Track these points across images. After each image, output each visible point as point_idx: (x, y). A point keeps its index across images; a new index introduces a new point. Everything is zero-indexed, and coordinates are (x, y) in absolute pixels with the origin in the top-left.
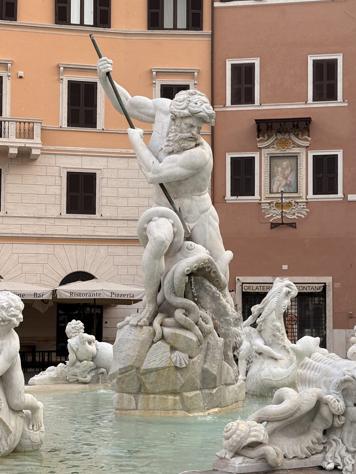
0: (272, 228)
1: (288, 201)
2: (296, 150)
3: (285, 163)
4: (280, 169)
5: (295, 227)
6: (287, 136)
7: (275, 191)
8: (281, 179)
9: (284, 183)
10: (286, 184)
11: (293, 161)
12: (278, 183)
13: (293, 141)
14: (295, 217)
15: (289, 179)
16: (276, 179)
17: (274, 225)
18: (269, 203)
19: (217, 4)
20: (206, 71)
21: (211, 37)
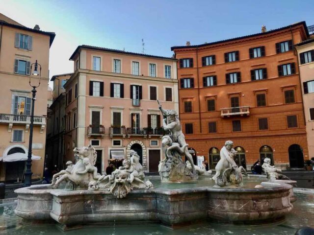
19: (300, 65)
20: (299, 85)
21: (299, 75)
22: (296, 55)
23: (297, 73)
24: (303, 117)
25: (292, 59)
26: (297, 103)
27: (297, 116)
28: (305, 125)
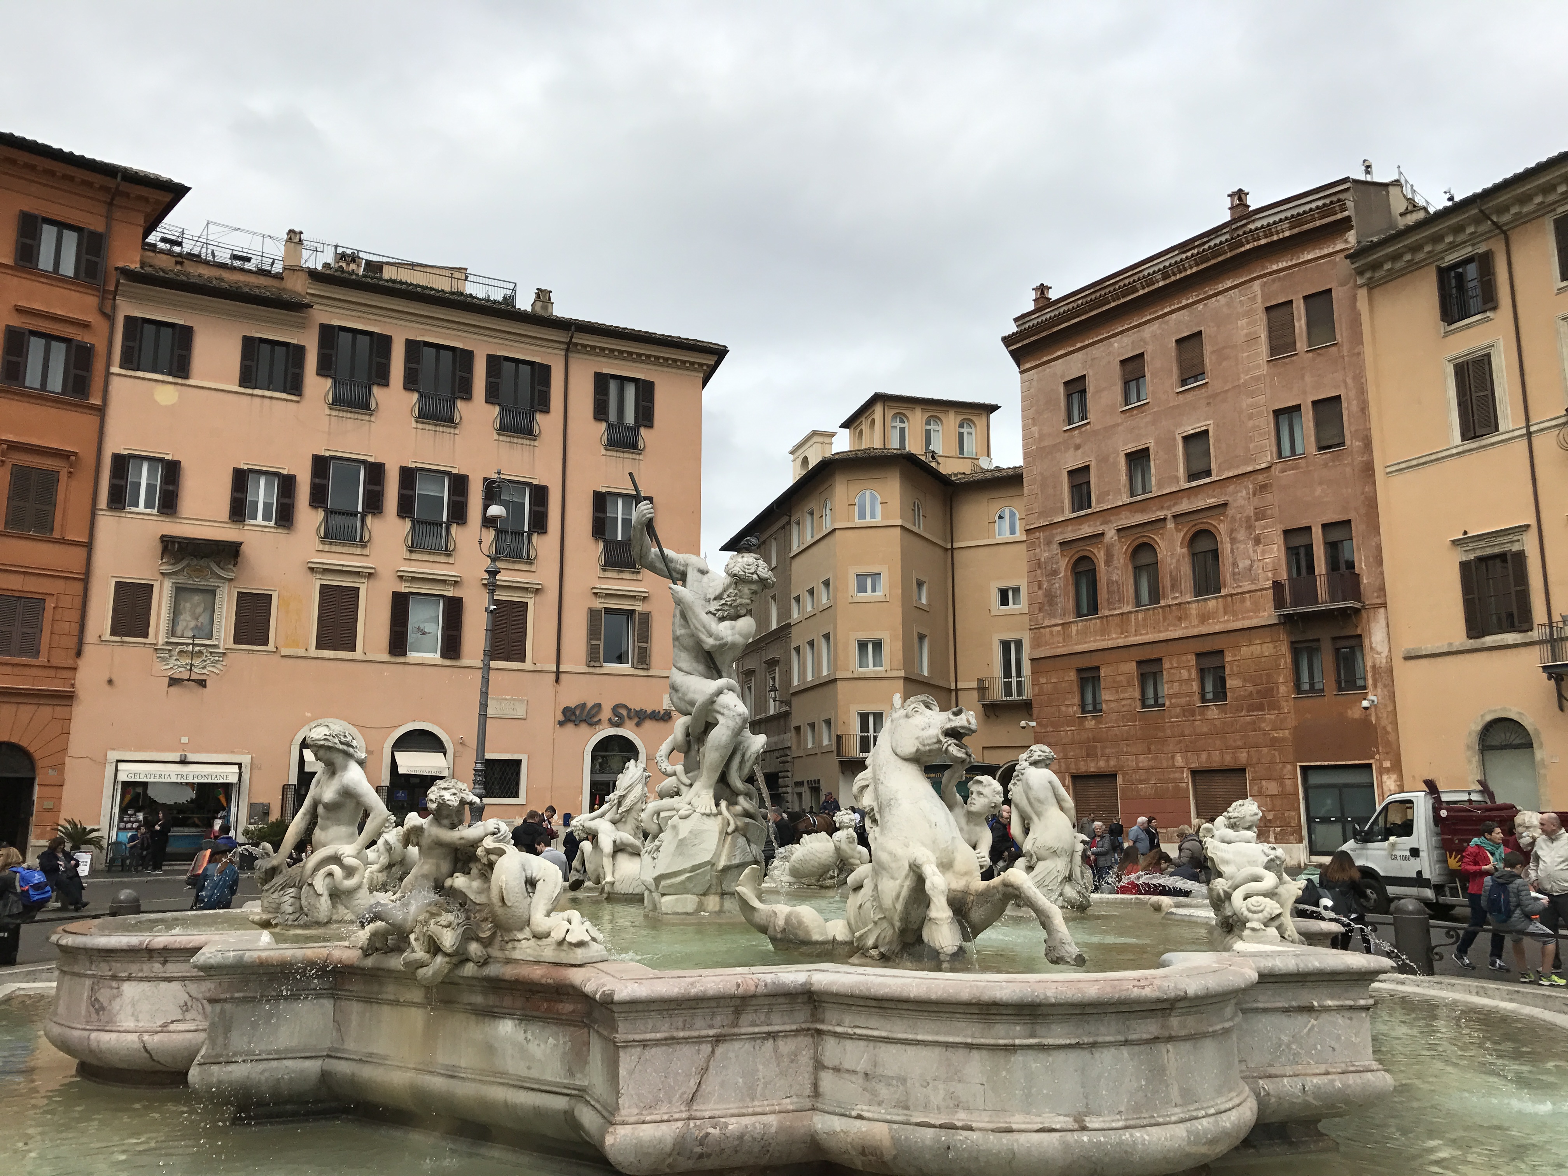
0: (170, 685)
1: (197, 649)
2: (213, 582)
3: (197, 598)
4: (188, 605)
5: (205, 686)
6: (202, 562)
7: (179, 633)
8: (188, 618)
9: (192, 624)
10: (196, 627)
11: (209, 597)
12: (185, 624)
13: (211, 569)
14: (205, 671)
15: (200, 619)
16: (182, 617)
17: (174, 682)
18: (170, 650)
19: (115, 369)
20: (88, 457)
21: (101, 411)
22: (110, 318)
23: (96, 401)
24: (75, 616)
25: (85, 326)
26: (63, 542)
27: (50, 604)
28: (79, 654)
